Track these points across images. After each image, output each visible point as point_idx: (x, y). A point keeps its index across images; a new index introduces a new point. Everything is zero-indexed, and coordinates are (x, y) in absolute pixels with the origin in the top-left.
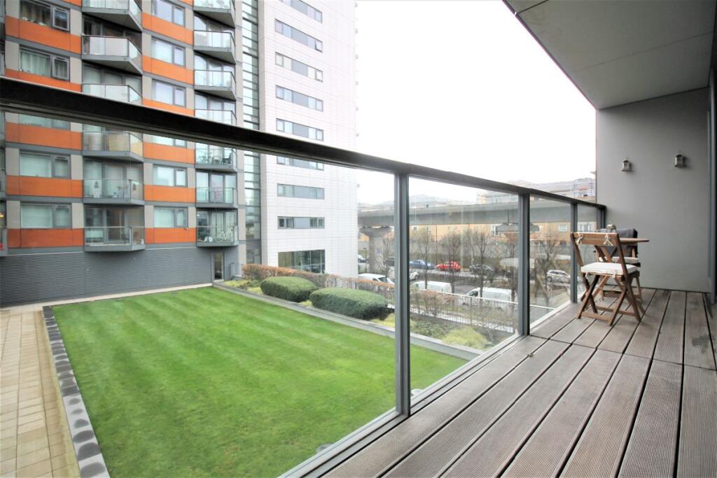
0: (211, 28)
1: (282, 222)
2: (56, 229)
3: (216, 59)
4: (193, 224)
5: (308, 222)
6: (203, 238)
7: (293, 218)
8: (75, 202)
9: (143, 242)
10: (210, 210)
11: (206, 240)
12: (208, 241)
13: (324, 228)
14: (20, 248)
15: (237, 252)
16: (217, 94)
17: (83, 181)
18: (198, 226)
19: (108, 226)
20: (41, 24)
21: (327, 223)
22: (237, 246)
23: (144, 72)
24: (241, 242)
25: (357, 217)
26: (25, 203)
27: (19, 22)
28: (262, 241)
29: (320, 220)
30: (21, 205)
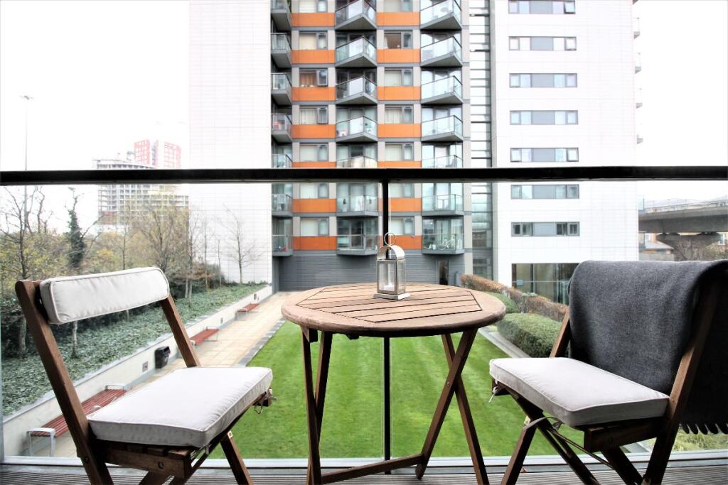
0: (437, 38)
1: (518, 229)
2: (320, 237)
3: (442, 67)
4: (419, 232)
5: (554, 229)
6: (427, 245)
7: (532, 224)
8: (332, 216)
9: (376, 248)
10: (435, 218)
11: (430, 247)
12: (432, 249)
13: (579, 235)
14: (299, 250)
15: (463, 260)
16: (441, 102)
17: (336, 199)
18: (424, 234)
19: (352, 234)
20: (312, 86)
21: (582, 228)
22: (462, 254)
23: (379, 101)
24: (467, 250)
25: (637, 219)
26: (303, 218)
27: (299, 88)
28: (494, 250)
29: (571, 226)
30: (301, 220)
